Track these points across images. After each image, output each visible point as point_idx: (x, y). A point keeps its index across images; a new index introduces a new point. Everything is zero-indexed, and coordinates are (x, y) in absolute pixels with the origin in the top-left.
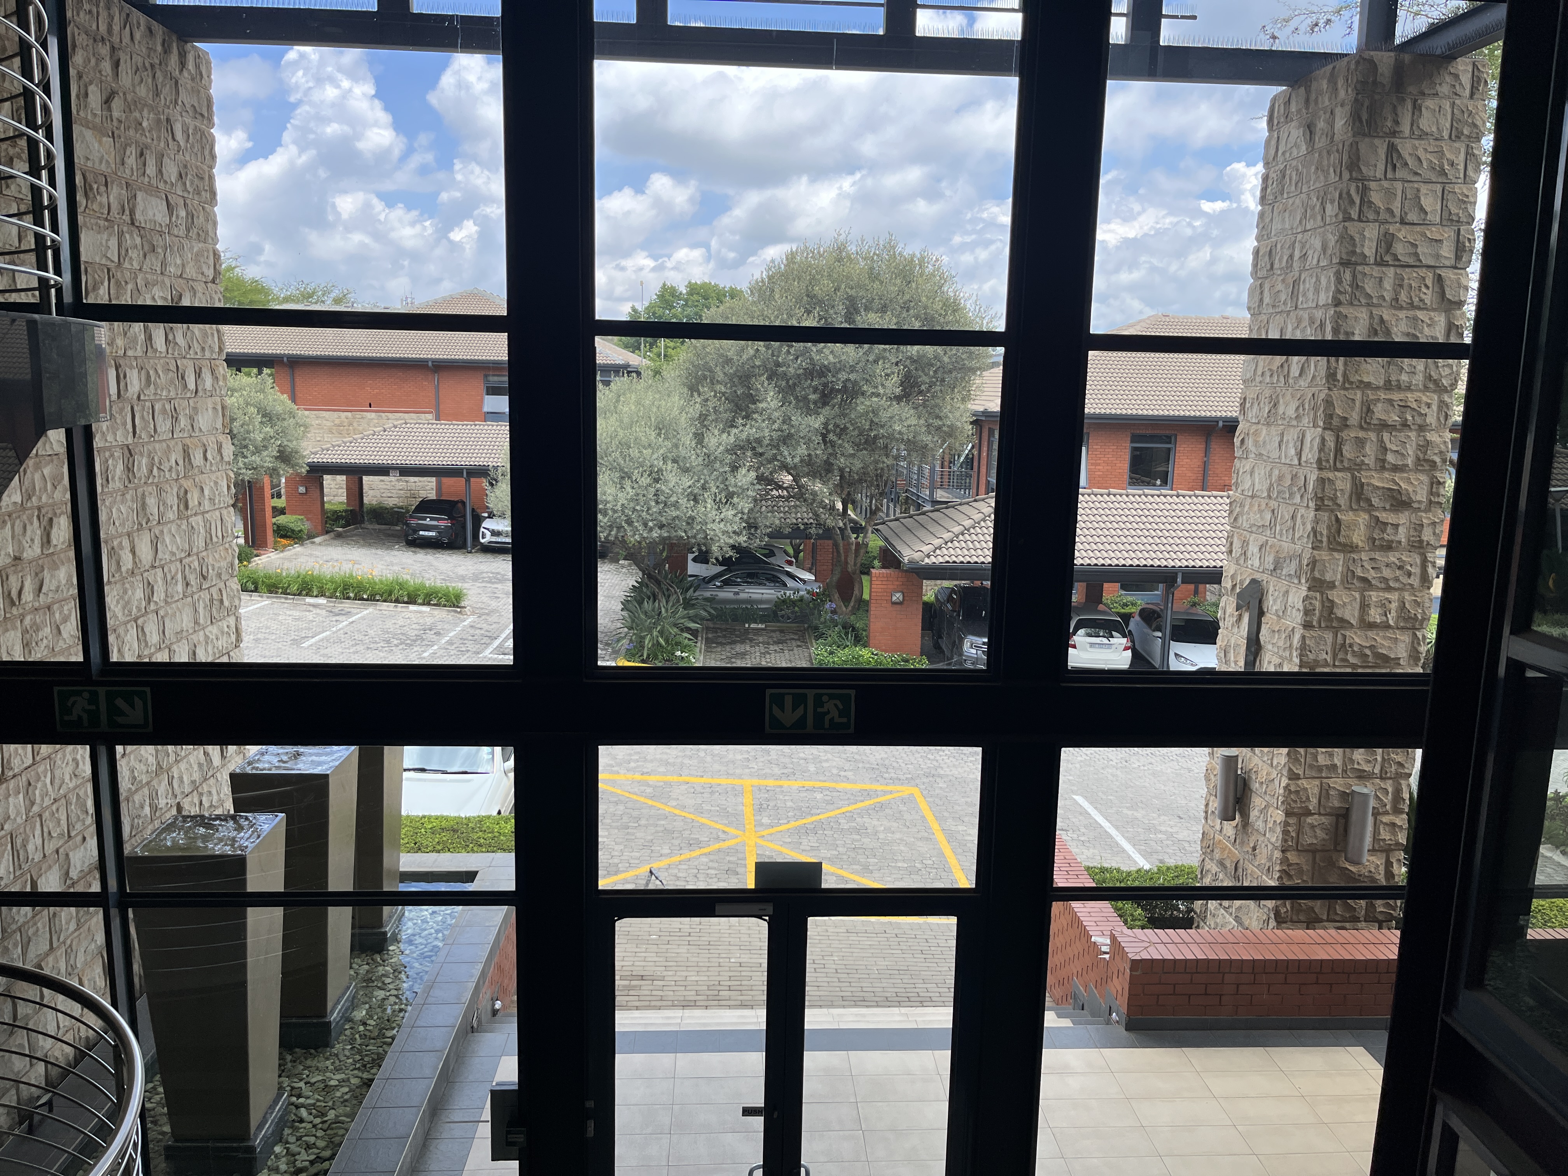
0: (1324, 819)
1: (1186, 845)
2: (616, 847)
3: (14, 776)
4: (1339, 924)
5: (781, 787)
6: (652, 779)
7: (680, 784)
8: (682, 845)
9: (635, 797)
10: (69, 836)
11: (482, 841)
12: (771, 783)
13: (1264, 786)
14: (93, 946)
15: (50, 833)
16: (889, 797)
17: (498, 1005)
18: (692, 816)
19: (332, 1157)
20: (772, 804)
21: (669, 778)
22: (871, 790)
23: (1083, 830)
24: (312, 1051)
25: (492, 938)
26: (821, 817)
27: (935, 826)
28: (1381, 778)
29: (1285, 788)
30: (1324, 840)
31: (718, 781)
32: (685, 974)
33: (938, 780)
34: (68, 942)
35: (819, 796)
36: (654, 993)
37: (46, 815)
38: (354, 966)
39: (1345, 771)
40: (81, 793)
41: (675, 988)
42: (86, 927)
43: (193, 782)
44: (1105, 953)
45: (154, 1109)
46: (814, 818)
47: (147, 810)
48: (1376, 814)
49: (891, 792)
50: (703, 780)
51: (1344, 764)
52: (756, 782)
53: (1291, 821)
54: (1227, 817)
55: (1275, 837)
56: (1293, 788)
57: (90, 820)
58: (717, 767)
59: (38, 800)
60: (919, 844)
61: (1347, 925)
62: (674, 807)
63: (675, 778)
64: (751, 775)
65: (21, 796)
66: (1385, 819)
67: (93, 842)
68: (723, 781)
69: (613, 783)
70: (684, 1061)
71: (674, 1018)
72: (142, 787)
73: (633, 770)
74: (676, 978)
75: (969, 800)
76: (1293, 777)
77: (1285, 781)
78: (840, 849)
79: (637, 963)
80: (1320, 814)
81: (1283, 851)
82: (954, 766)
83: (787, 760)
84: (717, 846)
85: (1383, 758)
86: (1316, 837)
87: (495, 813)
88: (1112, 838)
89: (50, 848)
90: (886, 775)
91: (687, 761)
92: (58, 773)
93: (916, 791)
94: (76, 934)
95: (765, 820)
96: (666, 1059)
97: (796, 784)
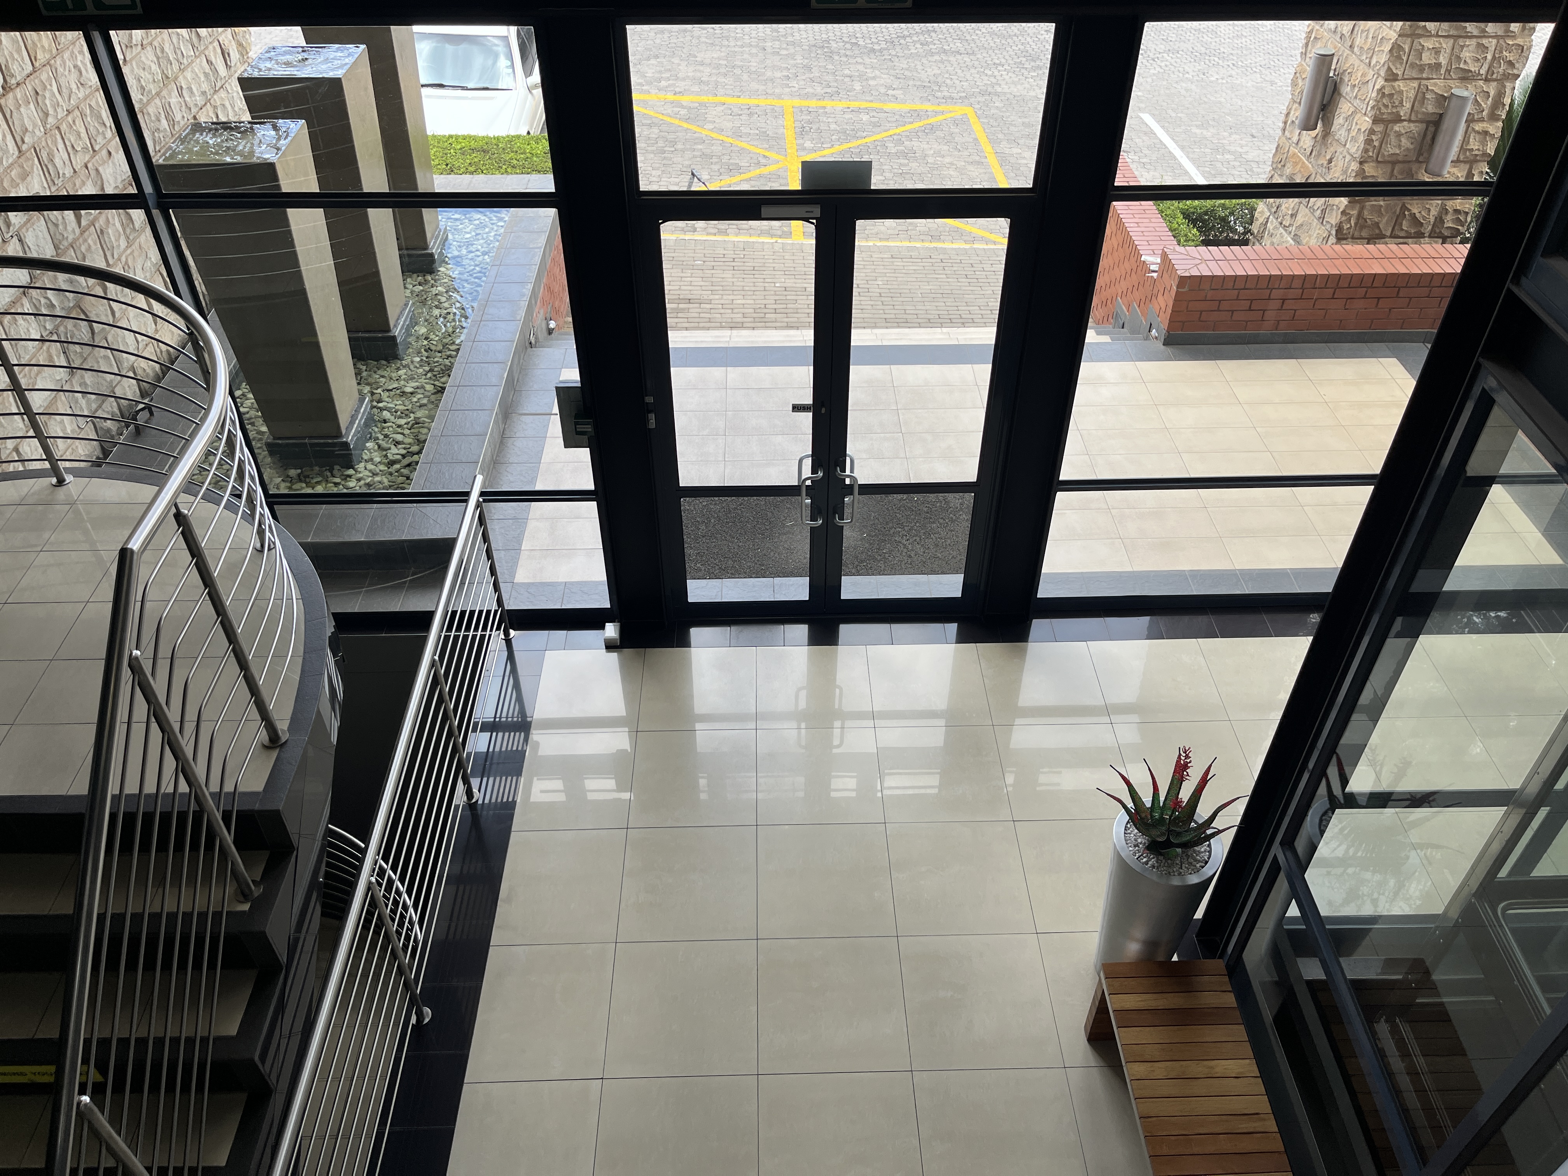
0: (1412, 126)
1: (1254, 165)
2: (654, 173)
3: (18, 84)
4: (1401, 240)
5: (824, 108)
6: (685, 99)
7: (716, 105)
8: (721, 171)
9: (669, 119)
10: (94, 151)
11: (515, 162)
12: (813, 103)
13: (1356, 89)
14: (148, 264)
15: (73, 147)
16: (940, 118)
17: (552, 324)
18: (730, 140)
19: (419, 452)
20: (815, 127)
21: (704, 99)
22: (922, 110)
23: (1146, 151)
24: (384, 362)
25: (537, 259)
26: (867, 140)
27: (988, 149)
28: (1486, 80)
29: (1379, 90)
30: (1408, 149)
31: (756, 102)
32: (731, 297)
33: (995, 98)
34: (123, 259)
35: (865, 118)
36: (702, 315)
37: (64, 127)
38: (407, 286)
39: (1448, 71)
40: (93, 104)
41: (722, 311)
42: (137, 244)
43: (204, 93)
44: (1154, 271)
45: (248, 413)
46: (859, 142)
47: (164, 122)
48: (1470, 120)
49: (943, 113)
50: (741, 101)
51: (1450, 62)
52: (797, 102)
53: (1379, 128)
54: (1308, 125)
55: (1356, 148)
56: (1387, 92)
57: (110, 132)
58: (754, 86)
59: (51, 111)
60: (971, 168)
61: (1410, 240)
62: (711, 130)
63: (711, 99)
64: (792, 95)
65: (32, 106)
66: (1478, 127)
67: (120, 156)
68: (762, 102)
69: (645, 103)
70: (734, 374)
71: (723, 337)
72: (152, 98)
73: (664, 89)
74: (722, 302)
75: (1027, 120)
76: (1391, 77)
77: (1380, 82)
78: (887, 175)
79: (683, 288)
80: (1410, 121)
81: (1361, 163)
82: (1013, 83)
83: (830, 78)
84: (758, 172)
85: (1494, 57)
86: (1400, 146)
87: (525, 134)
88: (1175, 158)
89: (78, 162)
90: (939, 94)
91: (721, 79)
92: (62, 81)
93: (969, 111)
94: (129, 251)
95: (808, 144)
96: (717, 373)
97: (840, 105)
